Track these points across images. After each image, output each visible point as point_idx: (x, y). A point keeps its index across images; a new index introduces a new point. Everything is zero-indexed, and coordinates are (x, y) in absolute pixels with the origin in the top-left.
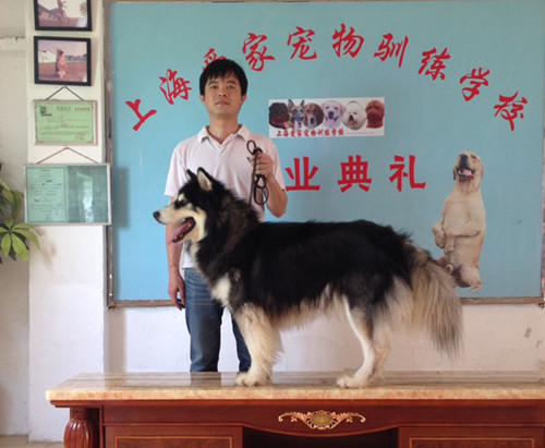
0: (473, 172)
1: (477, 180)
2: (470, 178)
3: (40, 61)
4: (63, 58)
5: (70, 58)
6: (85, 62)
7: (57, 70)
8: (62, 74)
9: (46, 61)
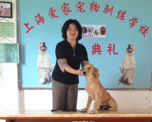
0: (132, 50)
1: (133, 52)
2: (131, 52)
4: (3, 9)
6: (10, 10)
7: (1, 12)
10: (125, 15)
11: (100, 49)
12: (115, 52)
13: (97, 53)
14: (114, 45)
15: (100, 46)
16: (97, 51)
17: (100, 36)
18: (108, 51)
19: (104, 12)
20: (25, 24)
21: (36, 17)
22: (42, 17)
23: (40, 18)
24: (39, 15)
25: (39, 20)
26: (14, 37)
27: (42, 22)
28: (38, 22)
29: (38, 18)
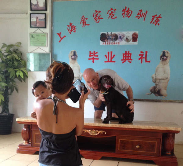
0: (167, 57)
1: (168, 60)
3: (32, 21)
4: (38, 20)
5: (40, 19)
6: (44, 21)
7: (36, 23)
8: (38, 24)
9: (33, 21)
10: (159, 19)
11: (130, 57)
12: (147, 60)
13: (127, 61)
14: (146, 52)
15: (131, 54)
16: (128, 59)
17: (131, 43)
18: (139, 59)
19: (136, 17)
20: (58, 34)
21: (68, 26)
22: (74, 26)
23: (72, 27)
24: (71, 24)
25: (71, 29)
26: (47, 47)
27: (74, 30)
28: (70, 31)
29: (70, 27)
